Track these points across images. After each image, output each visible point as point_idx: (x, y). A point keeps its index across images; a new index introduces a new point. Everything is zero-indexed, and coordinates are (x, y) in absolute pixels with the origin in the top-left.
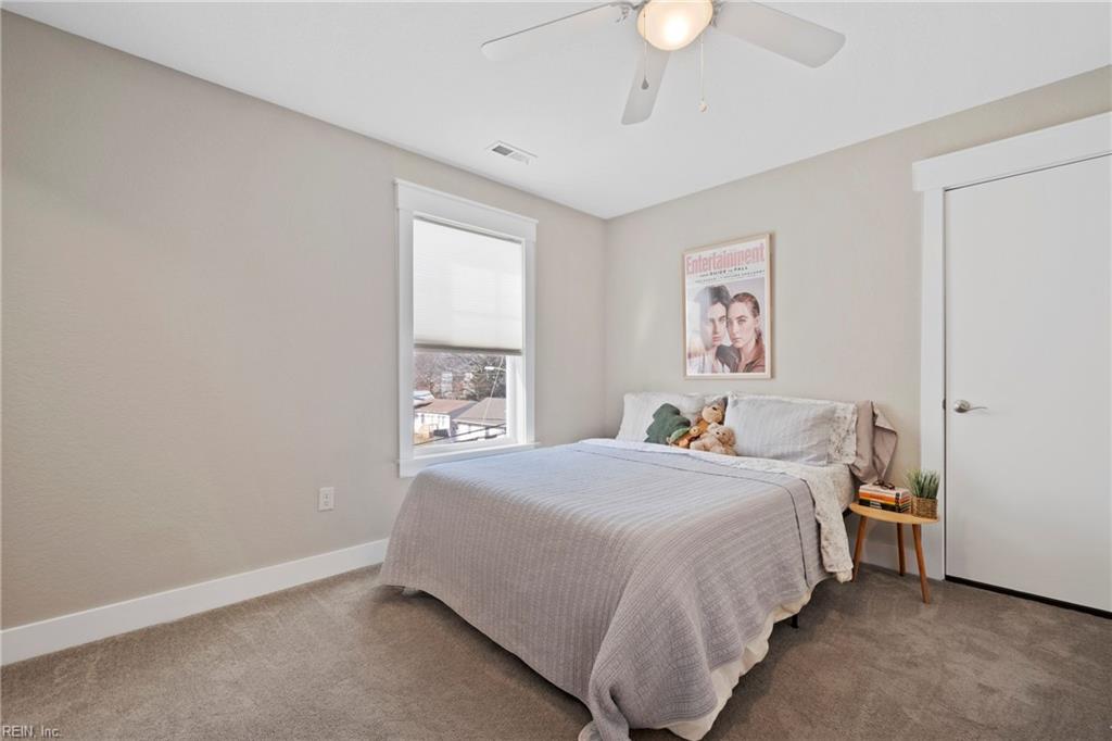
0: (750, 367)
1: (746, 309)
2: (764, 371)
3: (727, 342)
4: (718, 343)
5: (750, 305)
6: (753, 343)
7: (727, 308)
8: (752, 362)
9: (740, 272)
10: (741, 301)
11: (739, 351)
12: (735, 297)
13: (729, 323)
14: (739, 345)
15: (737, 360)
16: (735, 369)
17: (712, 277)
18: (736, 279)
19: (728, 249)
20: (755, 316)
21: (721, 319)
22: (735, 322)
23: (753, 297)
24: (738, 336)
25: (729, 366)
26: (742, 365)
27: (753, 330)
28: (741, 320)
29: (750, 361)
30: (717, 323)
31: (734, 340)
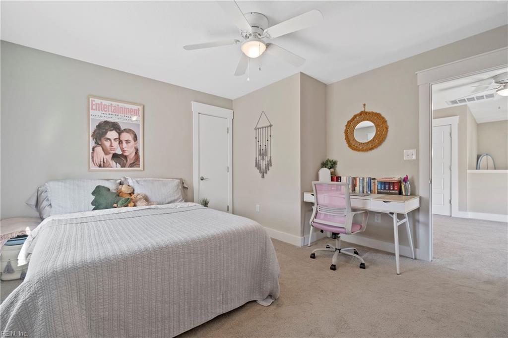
0: (132, 165)
1: (130, 137)
2: (139, 167)
3: (119, 152)
4: (114, 152)
5: (133, 136)
6: (134, 153)
7: (120, 134)
8: (133, 163)
9: (127, 118)
10: (127, 132)
11: (126, 157)
12: (124, 130)
13: (120, 142)
14: (126, 154)
15: (125, 162)
16: (123, 166)
17: (109, 116)
18: (124, 121)
19: (121, 105)
20: (135, 141)
21: (115, 139)
22: (124, 143)
23: (134, 132)
24: (125, 149)
25: (120, 164)
26: (128, 164)
27: (134, 148)
28: (127, 142)
29: (132, 162)
30: (113, 141)
31: (123, 151)
